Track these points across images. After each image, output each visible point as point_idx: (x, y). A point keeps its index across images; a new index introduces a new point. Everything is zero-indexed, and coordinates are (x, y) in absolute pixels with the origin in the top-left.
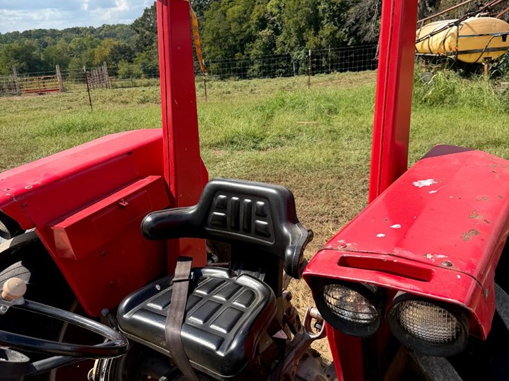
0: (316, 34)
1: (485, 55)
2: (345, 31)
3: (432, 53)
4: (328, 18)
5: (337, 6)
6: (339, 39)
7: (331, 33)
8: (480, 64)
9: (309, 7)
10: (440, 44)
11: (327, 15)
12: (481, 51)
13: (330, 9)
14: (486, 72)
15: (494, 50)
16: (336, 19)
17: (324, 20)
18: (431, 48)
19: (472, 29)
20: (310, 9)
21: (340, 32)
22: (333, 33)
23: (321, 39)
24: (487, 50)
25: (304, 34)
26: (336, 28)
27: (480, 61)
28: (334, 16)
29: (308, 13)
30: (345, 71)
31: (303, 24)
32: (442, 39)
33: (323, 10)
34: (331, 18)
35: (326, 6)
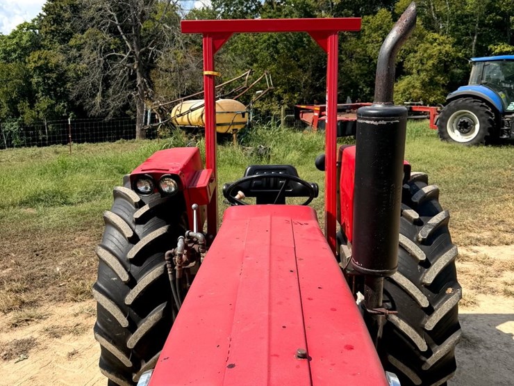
0: (31, 107)
1: (232, 127)
2: (63, 106)
3: (191, 125)
4: (42, 91)
5: (53, 81)
6: (58, 113)
7: (48, 107)
8: (230, 134)
9: (20, 79)
10: (199, 118)
11: (41, 88)
12: (229, 124)
13: (45, 83)
14: (235, 140)
15: (238, 124)
16: (52, 92)
17: (38, 93)
18: (190, 121)
19: (221, 107)
20: (22, 81)
21: (58, 107)
22: (51, 107)
23: (38, 112)
24: (233, 124)
25: (18, 105)
26: (54, 102)
27: (229, 131)
28: (50, 90)
29: (20, 85)
30: (83, 142)
31: (14, 95)
32: (200, 114)
33: (36, 83)
34: (47, 92)
35: (40, 80)
